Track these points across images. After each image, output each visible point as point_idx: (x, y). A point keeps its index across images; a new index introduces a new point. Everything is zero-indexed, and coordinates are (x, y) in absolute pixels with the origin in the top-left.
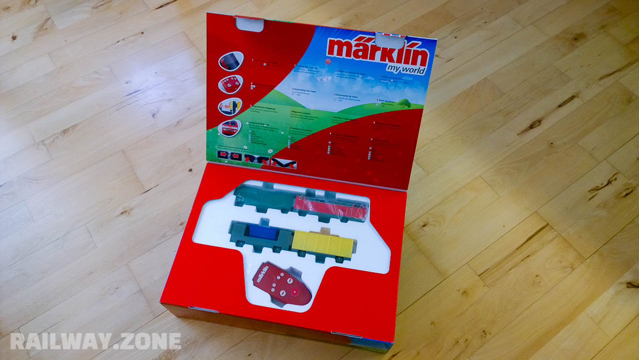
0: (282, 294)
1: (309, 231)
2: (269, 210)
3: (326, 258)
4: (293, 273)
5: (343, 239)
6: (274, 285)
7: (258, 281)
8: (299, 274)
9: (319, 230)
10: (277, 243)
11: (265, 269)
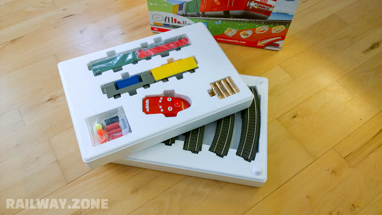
0: (170, 109)
1: (160, 66)
2: (123, 67)
3: (183, 74)
4: (168, 94)
5: (186, 59)
6: (161, 107)
7: (148, 110)
8: (172, 92)
9: (167, 62)
10: (144, 83)
11: (147, 101)
